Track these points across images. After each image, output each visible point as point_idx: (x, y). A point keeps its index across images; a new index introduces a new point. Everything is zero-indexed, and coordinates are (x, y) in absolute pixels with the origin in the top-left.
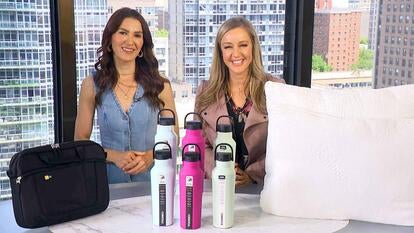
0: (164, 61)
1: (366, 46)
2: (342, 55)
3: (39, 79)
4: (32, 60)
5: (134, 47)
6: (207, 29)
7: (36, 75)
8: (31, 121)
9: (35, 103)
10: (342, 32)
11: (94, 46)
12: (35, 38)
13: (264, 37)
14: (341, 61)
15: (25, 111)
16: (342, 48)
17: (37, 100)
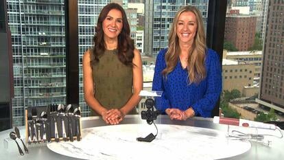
0: (141, 44)
2: (244, 41)
10: (245, 28)
14: (244, 45)
16: (245, 37)
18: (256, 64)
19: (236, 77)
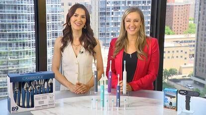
1: (193, 22)
2: (179, 26)
3: (28, 38)
4: (25, 29)
5: (81, 23)
6: (111, 14)
7: (26, 36)
8: (24, 59)
9: (25, 50)
10: (180, 14)
11: (54, 22)
12: (26, 18)
14: (179, 29)
15: (21, 54)
16: (180, 23)
17: (27, 48)
18: (191, 46)
19: (173, 57)
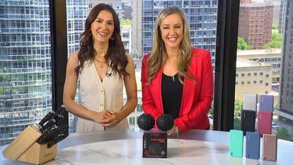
0: (128, 42)
1: (277, 31)
2: (259, 37)
3: (40, 55)
4: (36, 41)
5: (107, 32)
7: (38, 52)
9: (37, 72)
10: (259, 20)
11: (78, 32)
12: (37, 26)
13: (201, 25)
14: (258, 42)
15: (31, 77)
17: (39, 70)
18: (274, 66)
